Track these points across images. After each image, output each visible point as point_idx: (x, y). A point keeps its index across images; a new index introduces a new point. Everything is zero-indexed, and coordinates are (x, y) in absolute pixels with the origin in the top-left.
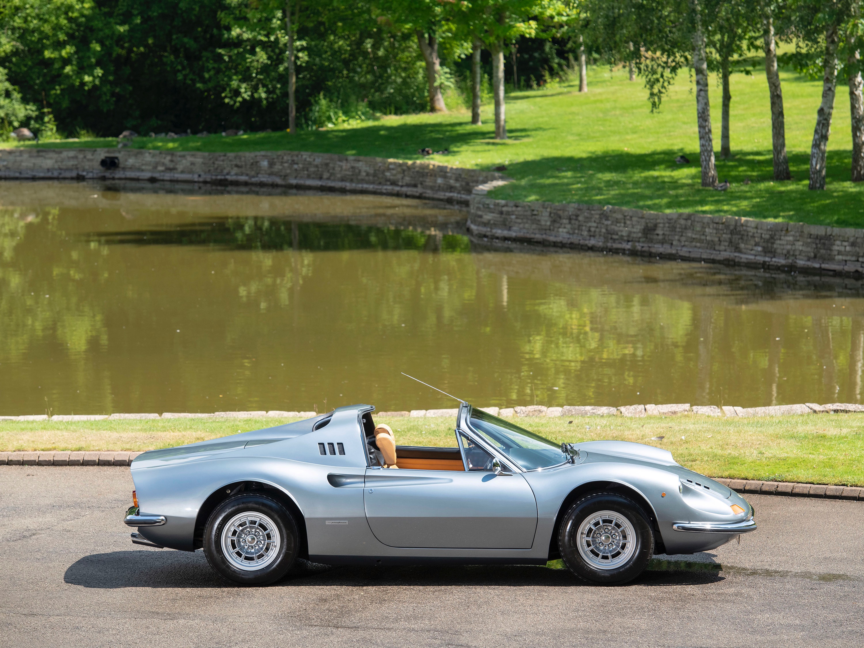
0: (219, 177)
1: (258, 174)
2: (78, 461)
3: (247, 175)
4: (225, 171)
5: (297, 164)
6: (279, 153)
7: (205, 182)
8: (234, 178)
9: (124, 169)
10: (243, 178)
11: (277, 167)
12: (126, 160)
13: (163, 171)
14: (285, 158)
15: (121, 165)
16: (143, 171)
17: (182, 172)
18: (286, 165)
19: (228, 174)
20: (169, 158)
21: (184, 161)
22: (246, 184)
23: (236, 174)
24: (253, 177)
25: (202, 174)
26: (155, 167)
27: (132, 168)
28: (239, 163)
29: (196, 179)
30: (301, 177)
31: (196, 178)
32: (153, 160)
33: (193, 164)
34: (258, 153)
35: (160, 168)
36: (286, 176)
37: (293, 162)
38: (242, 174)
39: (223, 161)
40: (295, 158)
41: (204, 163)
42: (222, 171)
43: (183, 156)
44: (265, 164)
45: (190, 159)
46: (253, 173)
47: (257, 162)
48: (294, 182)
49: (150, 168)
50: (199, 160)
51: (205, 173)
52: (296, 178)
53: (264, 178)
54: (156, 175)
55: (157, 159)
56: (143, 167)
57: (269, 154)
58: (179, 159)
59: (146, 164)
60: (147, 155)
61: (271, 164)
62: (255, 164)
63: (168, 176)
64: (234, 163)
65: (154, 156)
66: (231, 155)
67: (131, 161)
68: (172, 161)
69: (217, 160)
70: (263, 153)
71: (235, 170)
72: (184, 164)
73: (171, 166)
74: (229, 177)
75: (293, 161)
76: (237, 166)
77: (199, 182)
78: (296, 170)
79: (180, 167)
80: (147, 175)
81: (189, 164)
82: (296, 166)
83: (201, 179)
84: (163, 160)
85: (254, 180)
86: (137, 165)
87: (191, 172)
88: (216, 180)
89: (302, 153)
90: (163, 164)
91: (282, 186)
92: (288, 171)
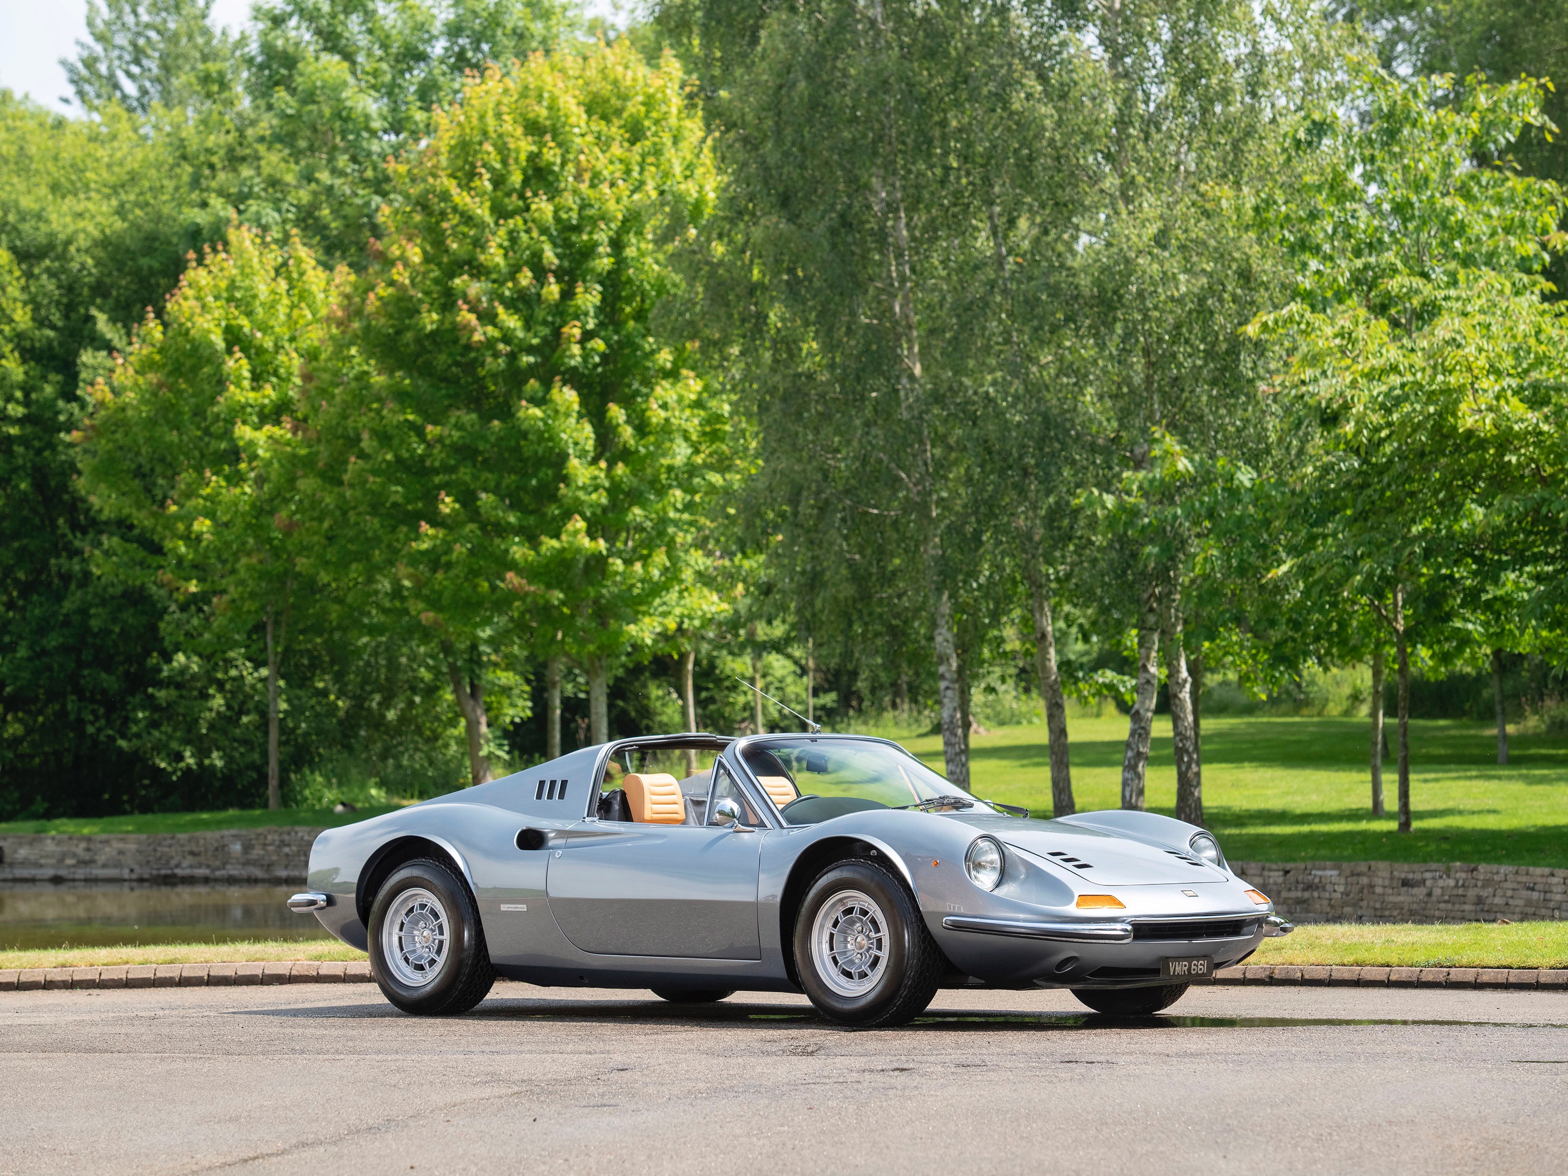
0: (163, 872)
1: (224, 864)
2: (172, 978)
3: (208, 866)
4: (173, 863)
5: (289, 845)
6: (260, 830)
7: (141, 880)
8: (187, 872)
9: (12, 865)
10: (202, 872)
11: (257, 852)
12: (15, 851)
13: (73, 866)
14: (270, 837)
15: (7, 859)
16: (41, 866)
17: (104, 866)
18: (271, 848)
19: (178, 866)
20: (83, 845)
21: (107, 849)
22: (206, 880)
23: (191, 867)
24: (218, 869)
25: (136, 868)
26: (61, 860)
27: (24, 863)
28: (195, 849)
29: (126, 876)
30: (295, 866)
31: (126, 874)
32: (58, 849)
33: (121, 852)
34: (226, 832)
35: (70, 861)
36: (270, 865)
37: (283, 844)
38: (200, 865)
39: (170, 846)
40: (286, 837)
41: (138, 851)
42: (168, 862)
43: (107, 842)
44: (237, 848)
45: (117, 845)
46: (217, 863)
47: (224, 846)
48: (283, 873)
49: (53, 861)
50: (132, 847)
51: (141, 865)
52: (286, 867)
53: (234, 871)
54: (63, 872)
55: (65, 848)
56: (43, 861)
57: (244, 832)
58: (99, 846)
59: (46, 857)
60: (49, 841)
61: (247, 848)
62: (221, 849)
63: (81, 873)
64: (187, 848)
65: (59, 843)
66: (182, 836)
67: (23, 852)
68: (88, 850)
69: (160, 845)
70: (233, 831)
71: (189, 860)
72: (106, 853)
73: (87, 857)
74: (178, 871)
75: (282, 841)
76: (192, 853)
77: (131, 880)
78: (287, 855)
79: (101, 859)
80: (50, 872)
81: (115, 853)
82: (286, 850)
83: (134, 876)
84: (74, 849)
85: (218, 874)
86: (32, 858)
87: (118, 865)
88: (159, 876)
89: (297, 828)
90: (74, 855)
91: (263, 881)
92: (274, 858)
